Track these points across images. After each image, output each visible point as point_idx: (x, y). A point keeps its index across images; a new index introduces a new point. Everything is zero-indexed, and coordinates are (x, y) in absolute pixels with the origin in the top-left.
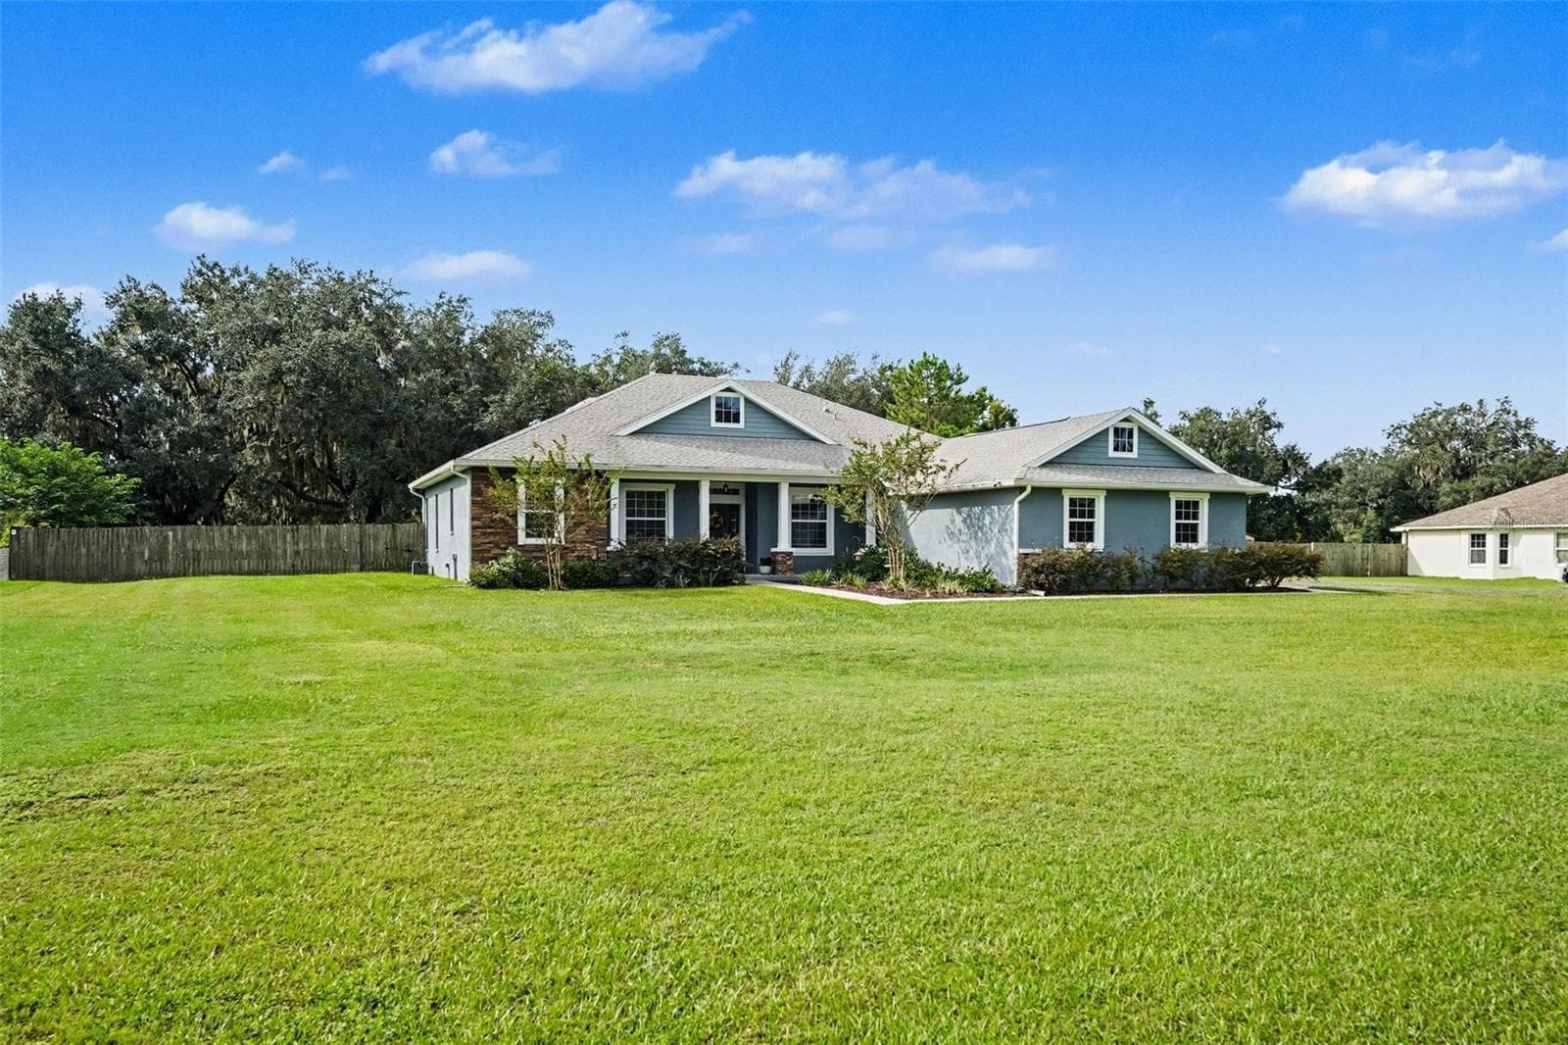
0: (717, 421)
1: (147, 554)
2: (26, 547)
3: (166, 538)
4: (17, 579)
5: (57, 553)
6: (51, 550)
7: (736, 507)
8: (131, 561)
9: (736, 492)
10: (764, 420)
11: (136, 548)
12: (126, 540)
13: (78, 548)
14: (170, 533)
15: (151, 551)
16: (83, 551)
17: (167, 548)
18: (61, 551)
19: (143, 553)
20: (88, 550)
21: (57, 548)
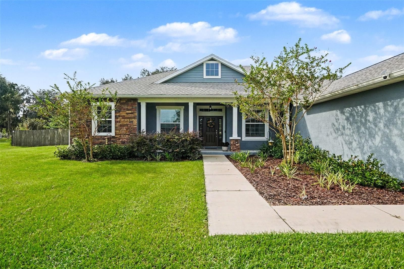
0: (206, 75)
1: (49, 138)
2: (17, 136)
3: (55, 133)
4: (14, 146)
5: (25, 138)
6: (23, 137)
7: (222, 117)
8: (45, 141)
9: (221, 110)
10: (231, 74)
11: (46, 136)
12: (44, 134)
13: (31, 136)
14: (56, 132)
15: (50, 137)
16: (32, 137)
17: (55, 136)
18: (26, 137)
19: (48, 138)
20: (34, 137)
21: (25, 136)
